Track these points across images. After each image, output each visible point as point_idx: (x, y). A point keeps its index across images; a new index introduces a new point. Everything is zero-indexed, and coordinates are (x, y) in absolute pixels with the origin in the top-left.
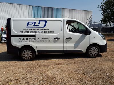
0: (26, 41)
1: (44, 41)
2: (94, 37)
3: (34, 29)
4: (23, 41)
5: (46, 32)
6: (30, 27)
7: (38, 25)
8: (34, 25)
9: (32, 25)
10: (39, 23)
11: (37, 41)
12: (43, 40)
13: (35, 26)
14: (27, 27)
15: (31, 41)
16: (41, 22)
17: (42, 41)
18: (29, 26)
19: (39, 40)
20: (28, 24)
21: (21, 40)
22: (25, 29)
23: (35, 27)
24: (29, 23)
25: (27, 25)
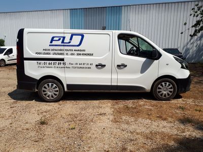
0: (48, 67)
1: (78, 68)
2: (167, 65)
3: (60, 50)
4: (44, 67)
5: (80, 54)
6: (56, 45)
7: (70, 42)
8: (63, 42)
9: (59, 43)
10: (71, 39)
11: (66, 67)
12: (77, 66)
13: (63, 44)
14: (50, 45)
15: (58, 67)
16: (74, 36)
17: (75, 67)
18: (54, 43)
19: (71, 66)
20: (52, 40)
21: (40, 66)
22: (45, 50)
23: (64, 46)
24: (55, 39)
25: (51, 42)
